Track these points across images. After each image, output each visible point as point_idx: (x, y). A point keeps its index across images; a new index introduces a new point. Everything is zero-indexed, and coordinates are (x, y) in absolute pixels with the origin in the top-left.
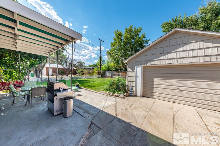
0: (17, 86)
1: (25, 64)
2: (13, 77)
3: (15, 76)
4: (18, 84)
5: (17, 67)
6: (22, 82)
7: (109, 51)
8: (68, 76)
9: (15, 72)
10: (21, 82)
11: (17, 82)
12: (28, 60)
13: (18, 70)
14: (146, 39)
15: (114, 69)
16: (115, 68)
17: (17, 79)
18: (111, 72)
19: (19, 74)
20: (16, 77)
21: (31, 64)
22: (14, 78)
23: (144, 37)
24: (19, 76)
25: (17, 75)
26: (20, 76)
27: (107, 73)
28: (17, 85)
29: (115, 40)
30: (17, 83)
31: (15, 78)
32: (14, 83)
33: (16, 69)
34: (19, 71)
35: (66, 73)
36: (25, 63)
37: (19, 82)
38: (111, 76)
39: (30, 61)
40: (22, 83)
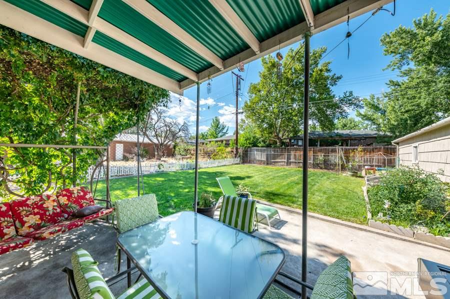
0: (68, 210)
1: (90, 126)
2: (52, 173)
3: (59, 170)
4: (74, 202)
5: (63, 135)
6: (85, 194)
7: (248, 102)
8: (160, 160)
9: (58, 156)
10: (82, 194)
11: (69, 194)
12: (101, 112)
13: (68, 148)
14: (331, 74)
15: (262, 143)
16: (264, 141)
17: (64, 181)
18: (267, 151)
19: (70, 162)
20: (60, 173)
21: (109, 128)
22: (53, 177)
23: (328, 71)
24: (72, 170)
25: (63, 167)
26: (74, 168)
27: (255, 152)
28: (69, 207)
29: (264, 77)
30: (68, 200)
31: (59, 178)
32: (58, 202)
33: (63, 142)
34: (73, 151)
35: (156, 153)
36: (90, 122)
37: (75, 192)
38: (267, 159)
39: (106, 117)
40: (88, 197)
